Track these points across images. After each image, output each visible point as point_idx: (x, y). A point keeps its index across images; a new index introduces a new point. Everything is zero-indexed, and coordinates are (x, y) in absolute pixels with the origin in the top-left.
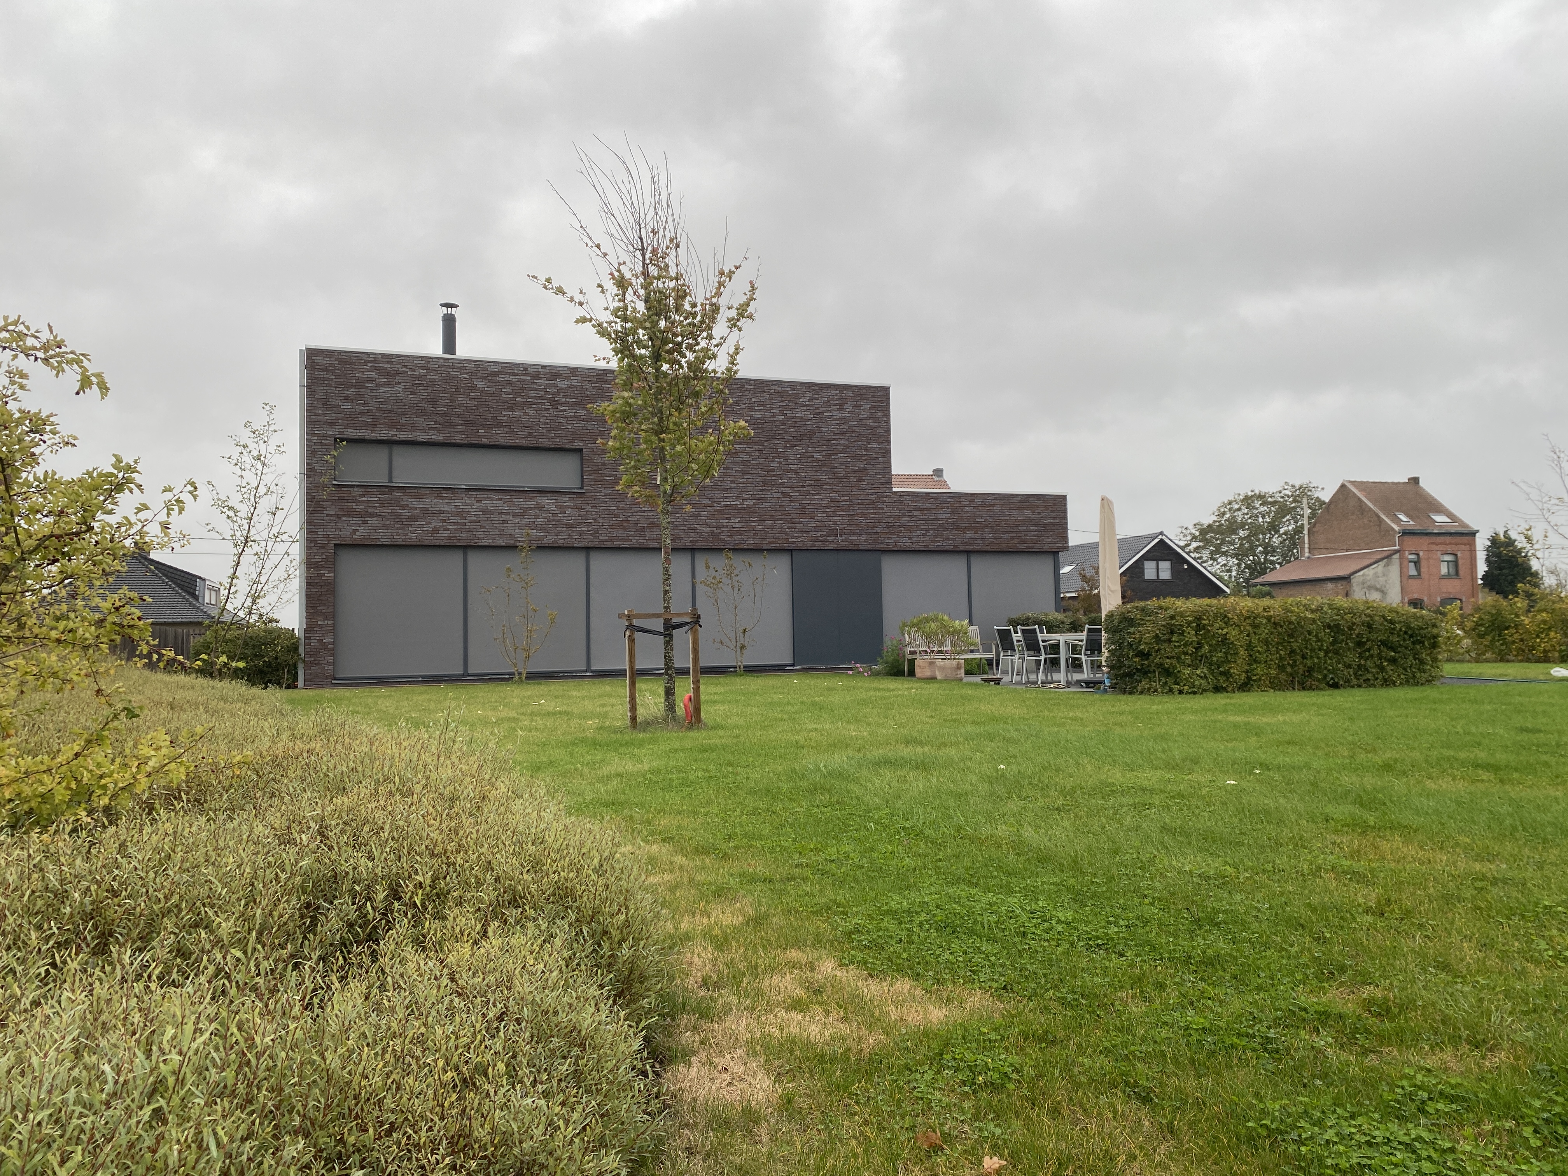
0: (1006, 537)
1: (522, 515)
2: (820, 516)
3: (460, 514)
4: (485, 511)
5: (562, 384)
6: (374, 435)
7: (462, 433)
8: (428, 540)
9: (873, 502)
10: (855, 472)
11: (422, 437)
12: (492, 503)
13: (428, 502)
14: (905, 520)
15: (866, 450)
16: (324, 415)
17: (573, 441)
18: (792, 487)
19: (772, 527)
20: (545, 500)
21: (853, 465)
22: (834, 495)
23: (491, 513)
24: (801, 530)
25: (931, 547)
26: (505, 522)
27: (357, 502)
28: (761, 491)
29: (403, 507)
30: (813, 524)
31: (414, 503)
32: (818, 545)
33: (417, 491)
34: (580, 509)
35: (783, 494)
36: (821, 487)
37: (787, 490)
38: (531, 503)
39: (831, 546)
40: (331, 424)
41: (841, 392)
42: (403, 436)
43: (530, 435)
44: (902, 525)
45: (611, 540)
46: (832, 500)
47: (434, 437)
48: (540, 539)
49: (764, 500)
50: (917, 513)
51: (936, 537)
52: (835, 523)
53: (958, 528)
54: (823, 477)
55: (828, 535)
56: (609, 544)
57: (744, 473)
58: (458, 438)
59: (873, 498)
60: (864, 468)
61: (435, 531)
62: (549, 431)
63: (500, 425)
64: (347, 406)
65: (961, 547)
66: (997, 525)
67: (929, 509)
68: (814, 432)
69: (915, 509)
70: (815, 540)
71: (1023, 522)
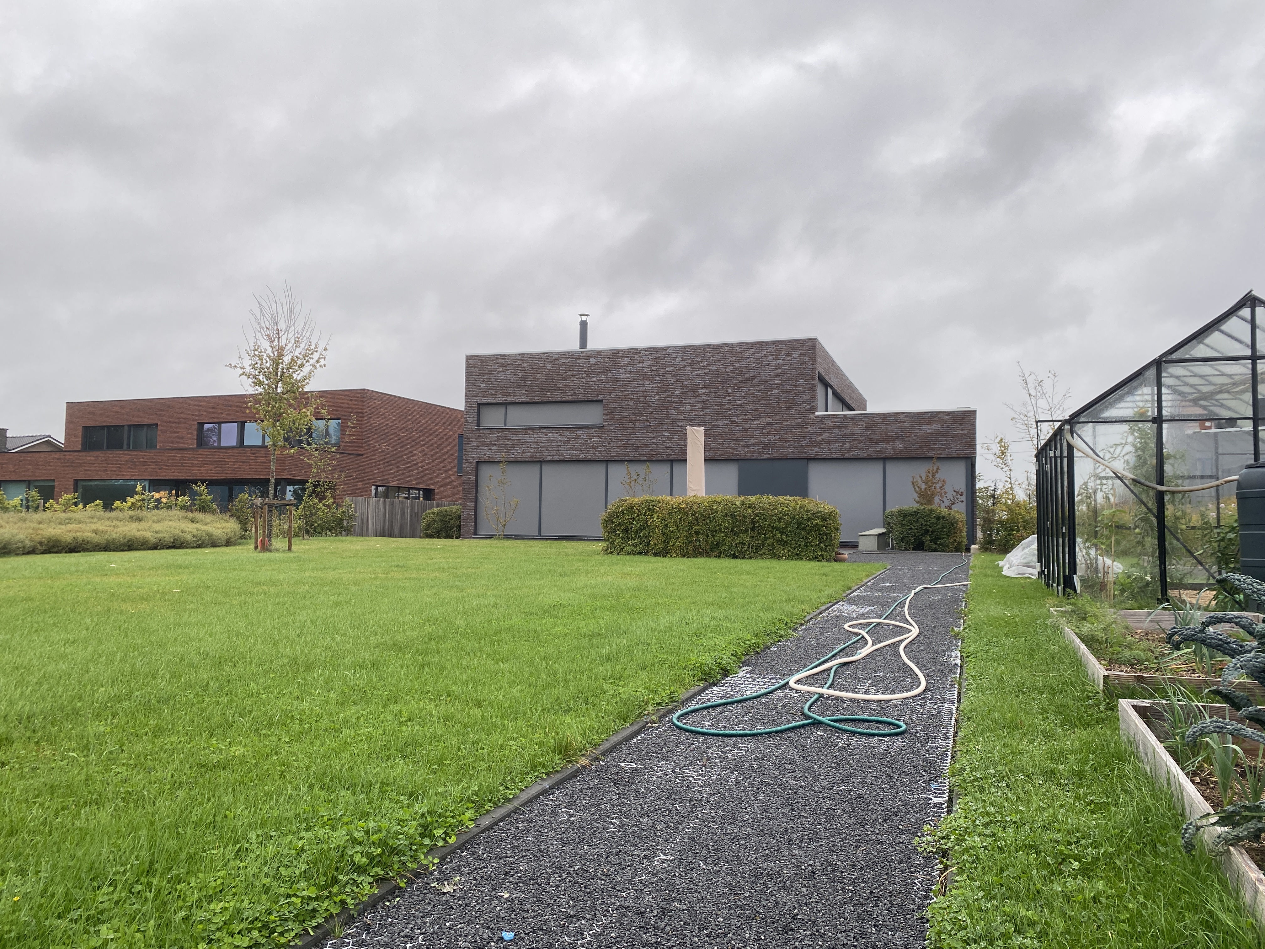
0: (916, 446)
1: (568, 442)
2: (758, 435)
3: (537, 443)
4: (549, 441)
5: (593, 361)
6: (496, 401)
7: (538, 395)
8: (520, 457)
9: (799, 424)
10: (785, 402)
11: (519, 400)
12: (553, 436)
13: (520, 437)
14: (825, 436)
15: (795, 386)
16: (473, 391)
17: (597, 396)
18: (737, 416)
19: (722, 444)
20: (581, 433)
21: (785, 397)
22: (769, 420)
23: (552, 441)
24: (744, 446)
26: (559, 446)
27: (487, 438)
28: (716, 420)
29: (508, 440)
30: (752, 441)
31: (514, 437)
32: (755, 456)
33: (515, 430)
34: (601, 437)
35: (731, 421)
36: (759, 415)
37: (734, 418)
38: (573, 435)
39: (766, 457)
40: (476, 396)
41: (777, 346)
42: (510, 399)
43: (574, 393)
44: (823, 440)
45: (617, 456)
46: (767, 424)
47: (524, 399)
48: (577, 456)
49: (718, 426)
50: (836, 431)
52: (769, 440)
54: (761, 408)
55: (764, 448)
56: (616, 458)
57: (704, 408)
58: (536, 399)
59: (800, 420)
60: (794, 400)
61: (524, 453)
62: (585, 390)
63: (558, 389)
64: (483, 385)
65: (874, 455)
66: (907, 437)
67: (846, 427)
68: (755, 376)
69: (834, 427)
70: (753, 452)
71: (932, 434)
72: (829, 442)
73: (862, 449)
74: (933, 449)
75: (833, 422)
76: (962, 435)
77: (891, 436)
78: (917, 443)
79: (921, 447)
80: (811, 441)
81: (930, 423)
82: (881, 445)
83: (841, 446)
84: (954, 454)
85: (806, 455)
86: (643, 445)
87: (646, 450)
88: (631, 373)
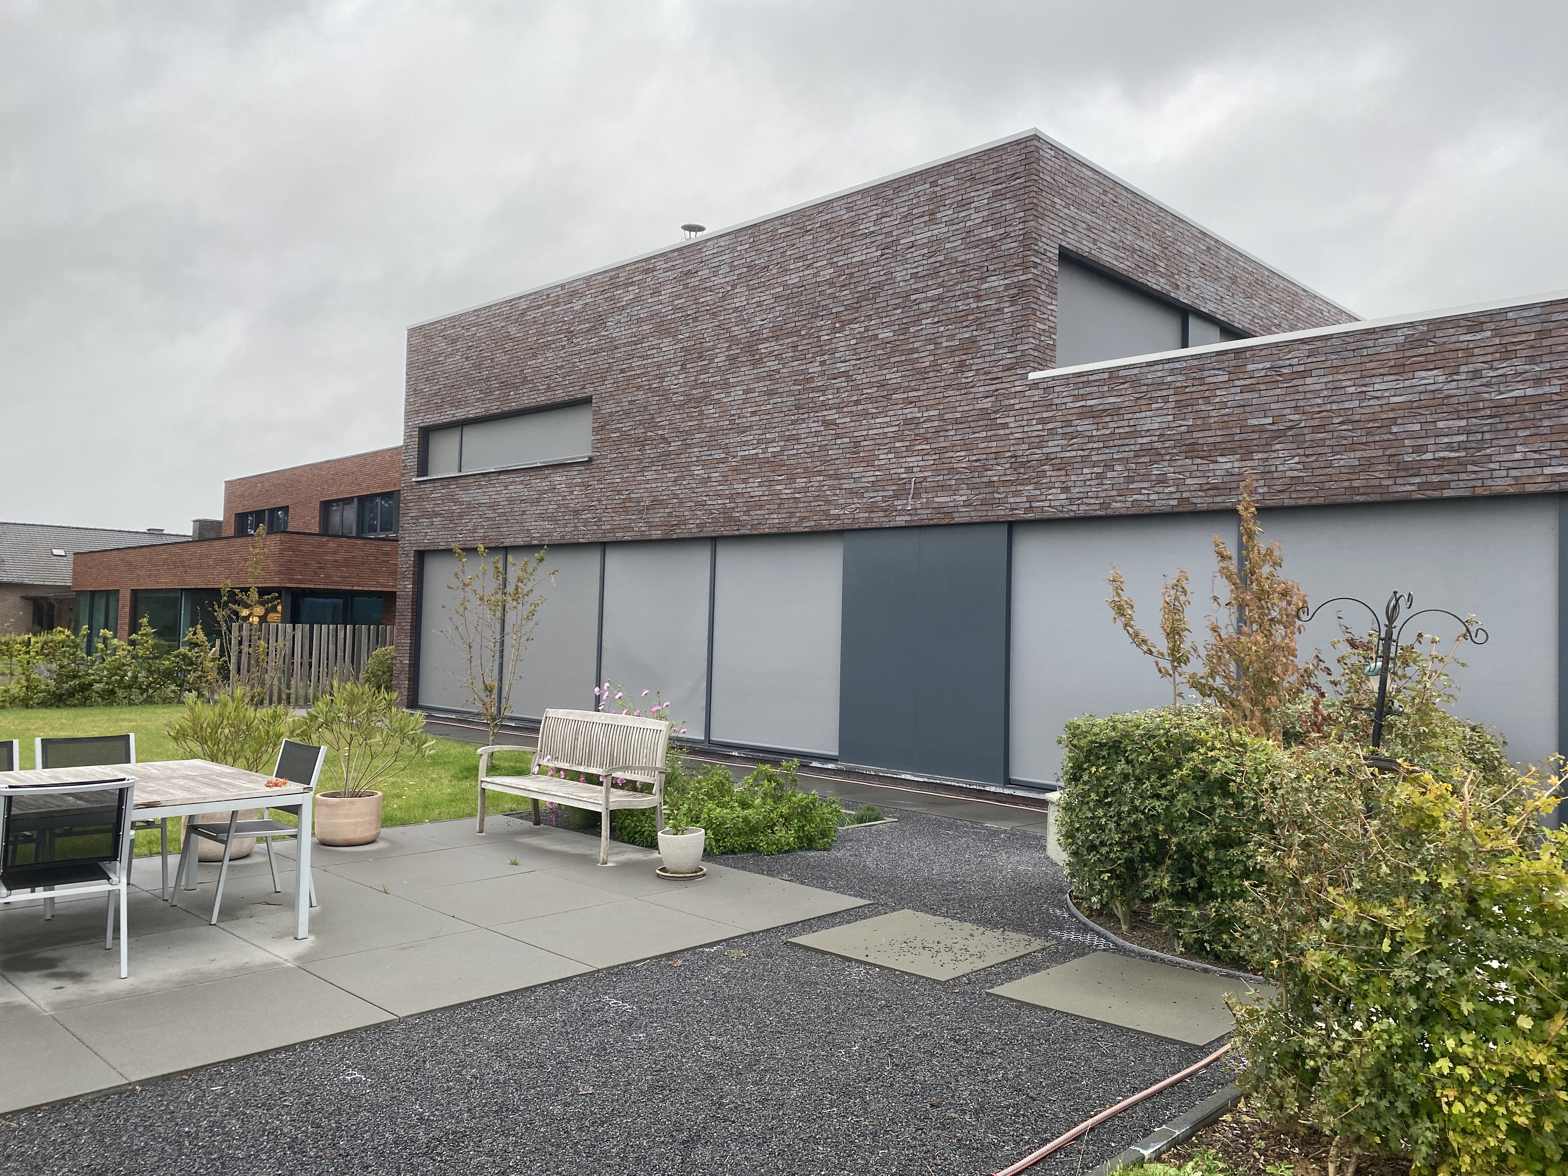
0: (1349, 459)
1: (538, 502)
2: (884, 457)
4: (510, 500)
5: (577, 305)
7: (498, 400)
8: (472, 540)
9: (984, 412)
10: (952, 351)
13: (472, 495)
14: (1053, 446)
15: (978, 298)
16: (414, 403)
17: (584, 387)
18: (838, 408)
19: (805, 489)
20: (557, 479)
21: (951, 337)
22: (912, 412)
23: (514, 502)
24: (851, 491)
25: (1118, 506)
26: (525, 513)
28: (794, 423)
29: (458, 503)
30: (870, 476)
32: (878, 519)
33: (472, 479)
34: (587, 486)
35: (826, 423)
36: (888, 397)
37: (832, 415)
38: (545, 485)
39: (901, 520)
40: (417, 413)
41: (934, 184)
43: (549, 387)
44: (1048, 458)
46: (907, 422)
47: (480, 410)
49: (796, 439)
50: (1084, 426)
51: (1130, 480)
52: (909, 470)
53: (1191, 450)
54: (893, 377)
55: (896, 496)
57: (770, 393)
58: (494, 409)
59: (987, 404)
60: (973, 340)
61: (476, 528)
62: (565, 377)
63: (525, 381)
64: (427, 388)
65: (1202, 502)
66: (1315, 429)
67: (1116, 412)
68: (880, 286)
69: (1082, 416)
70: (871, 508)
71: (1411, 409)
72: (1063, 466)
73: (1162, 480)
74: (1414, 470)
75: (1077, 398)
76: (1536, 403)
77: (1261, 428)
78: (1352, 447)
79: (1367, 464)
80: (1017, 463)
81: (1401, 369)
82: (1226, 463)
83: (1100, 476)
84: (1501, 484)
85: (1000, 512)
86: (657, 502)
87: (659, 515)
88: (640, 321)
